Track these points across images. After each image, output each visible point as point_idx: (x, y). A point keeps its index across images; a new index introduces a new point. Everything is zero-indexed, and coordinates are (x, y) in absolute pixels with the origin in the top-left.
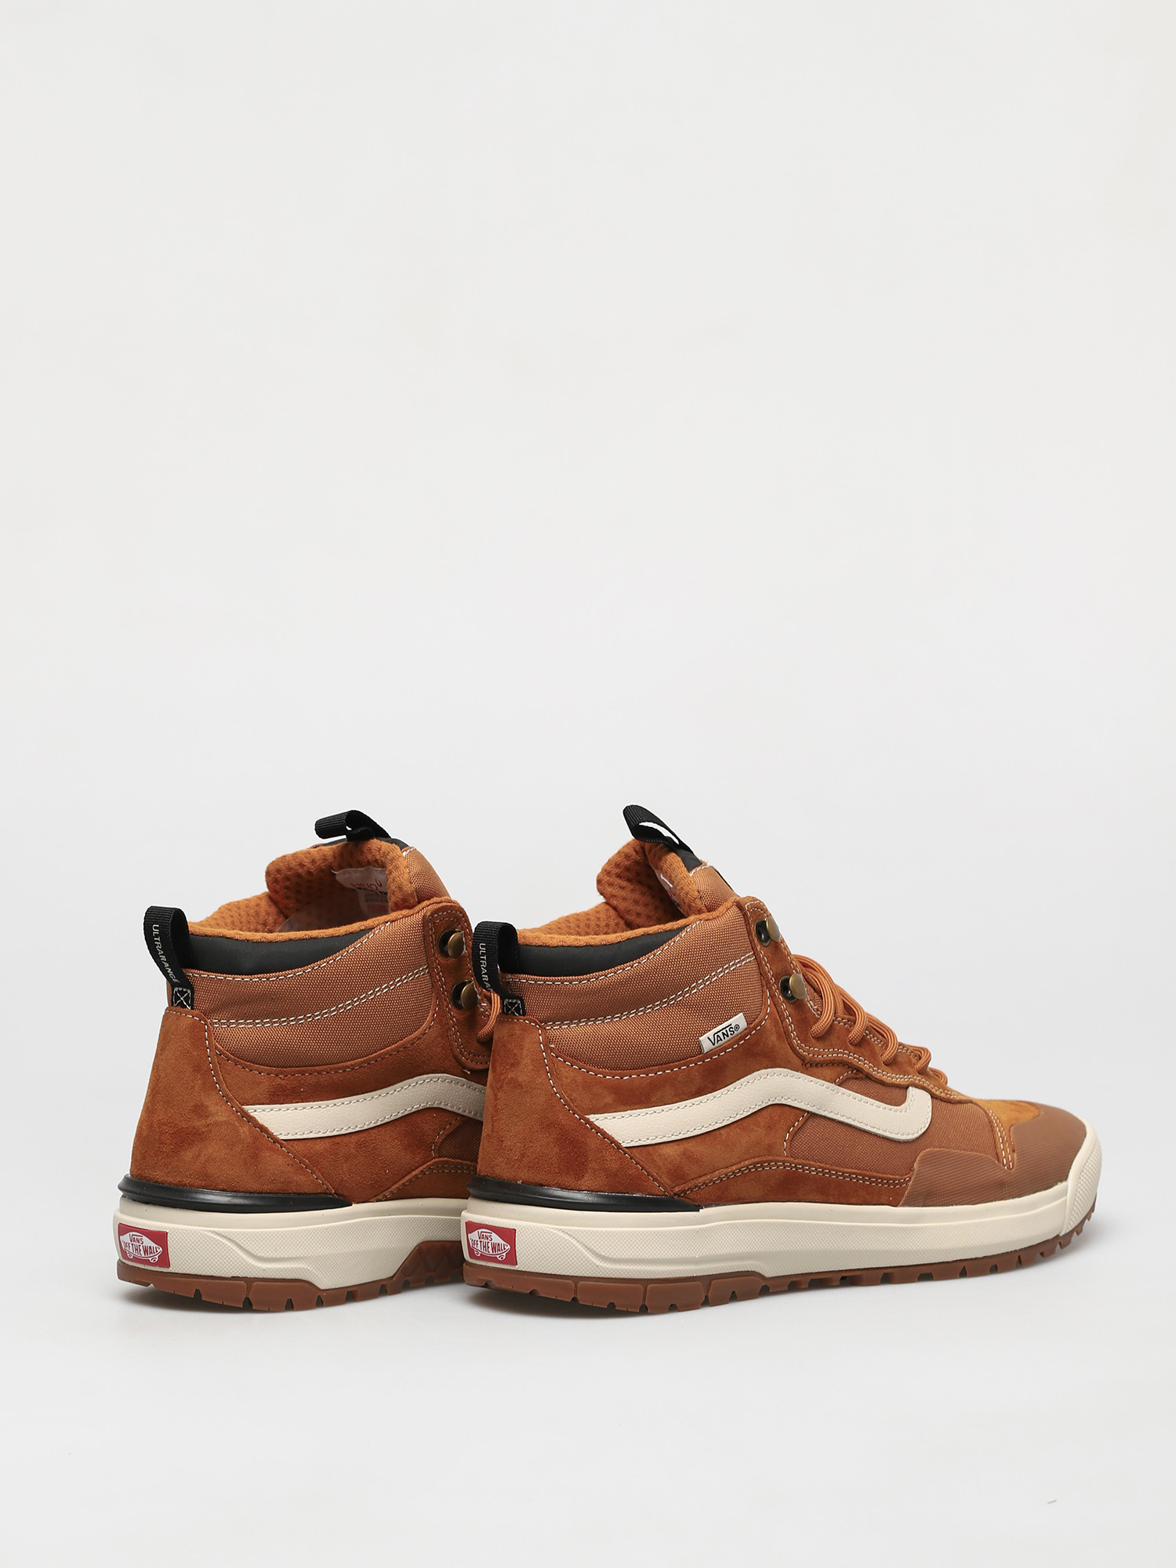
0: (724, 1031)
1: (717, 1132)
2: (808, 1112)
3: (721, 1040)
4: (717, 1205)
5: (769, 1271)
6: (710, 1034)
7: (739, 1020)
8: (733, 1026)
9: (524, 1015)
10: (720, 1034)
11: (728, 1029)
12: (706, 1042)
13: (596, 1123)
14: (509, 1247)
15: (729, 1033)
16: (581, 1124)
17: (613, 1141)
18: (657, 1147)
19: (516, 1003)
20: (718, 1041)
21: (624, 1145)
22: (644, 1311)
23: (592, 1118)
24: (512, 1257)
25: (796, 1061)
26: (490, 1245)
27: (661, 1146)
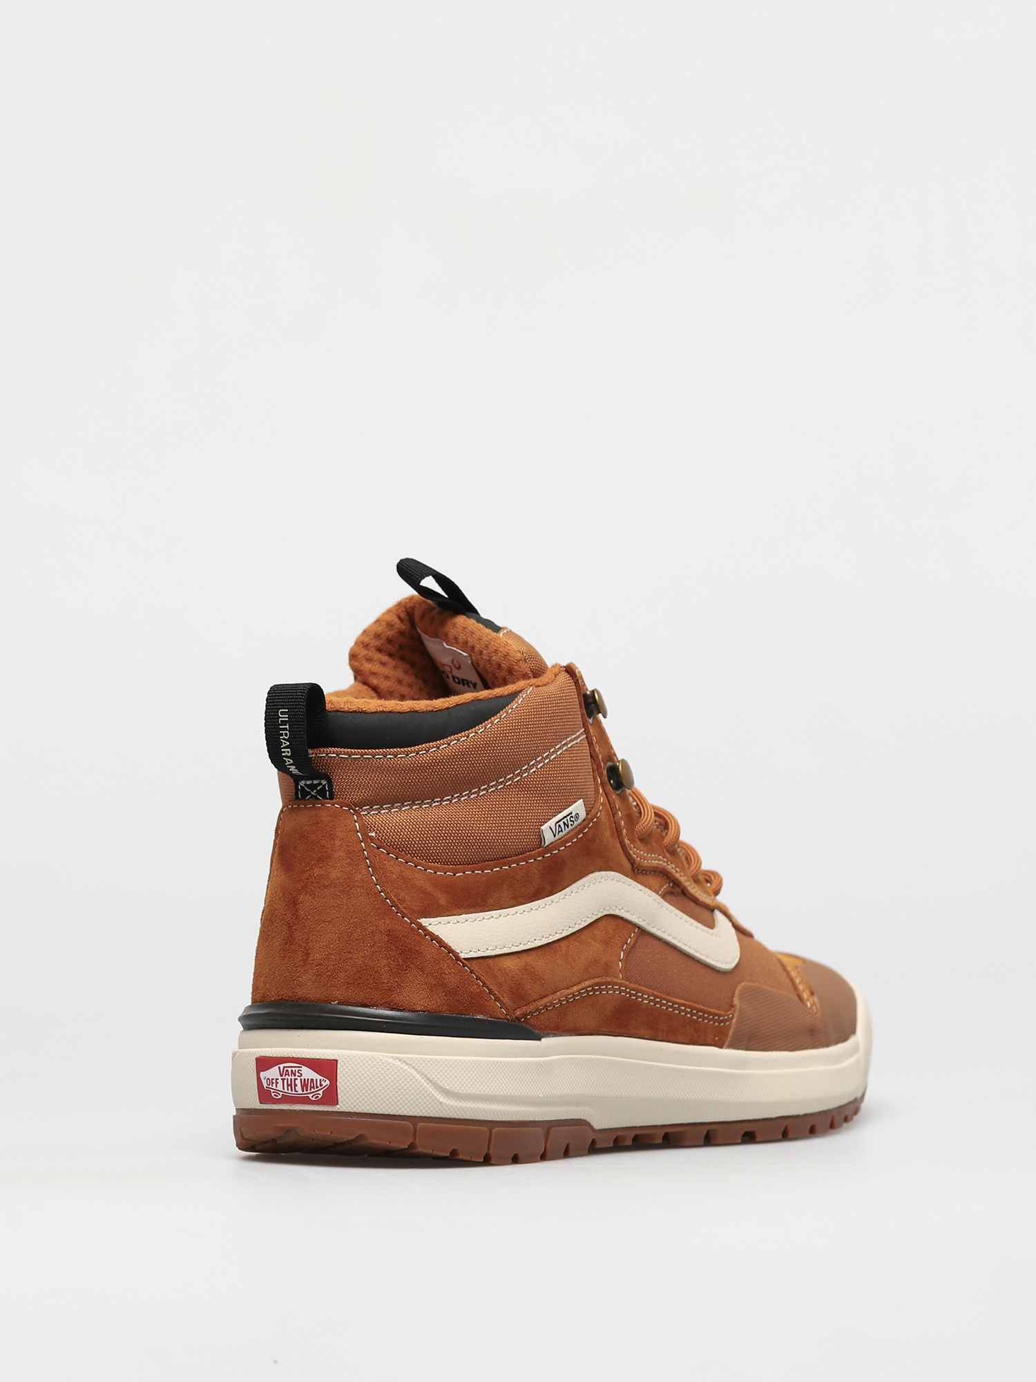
0: (565, 820)
1: (557, 945)
2: (639, 928)
3: (562, 831)
4: (555, 1035)
5: (600, 1122)
6: (552, 823)
7: (578, 808)
8: (573, 815)
9: (331, 798)
10: (561, 823)
11: (568, 818)
12: (548, 831)
13: (430, 928)
14: (328, 1082)
15: (570, 823)
16: (412, 929)
17: (451, 951)
18: (497, 959)
19: (320, 784)
20: (559, 832)
21: (462, 956)
22: (487, 1161)
23: (424, 922)
24: (331, 1095)
25: (627, 865)
26: (298, 1082)
27: (502, 959)
